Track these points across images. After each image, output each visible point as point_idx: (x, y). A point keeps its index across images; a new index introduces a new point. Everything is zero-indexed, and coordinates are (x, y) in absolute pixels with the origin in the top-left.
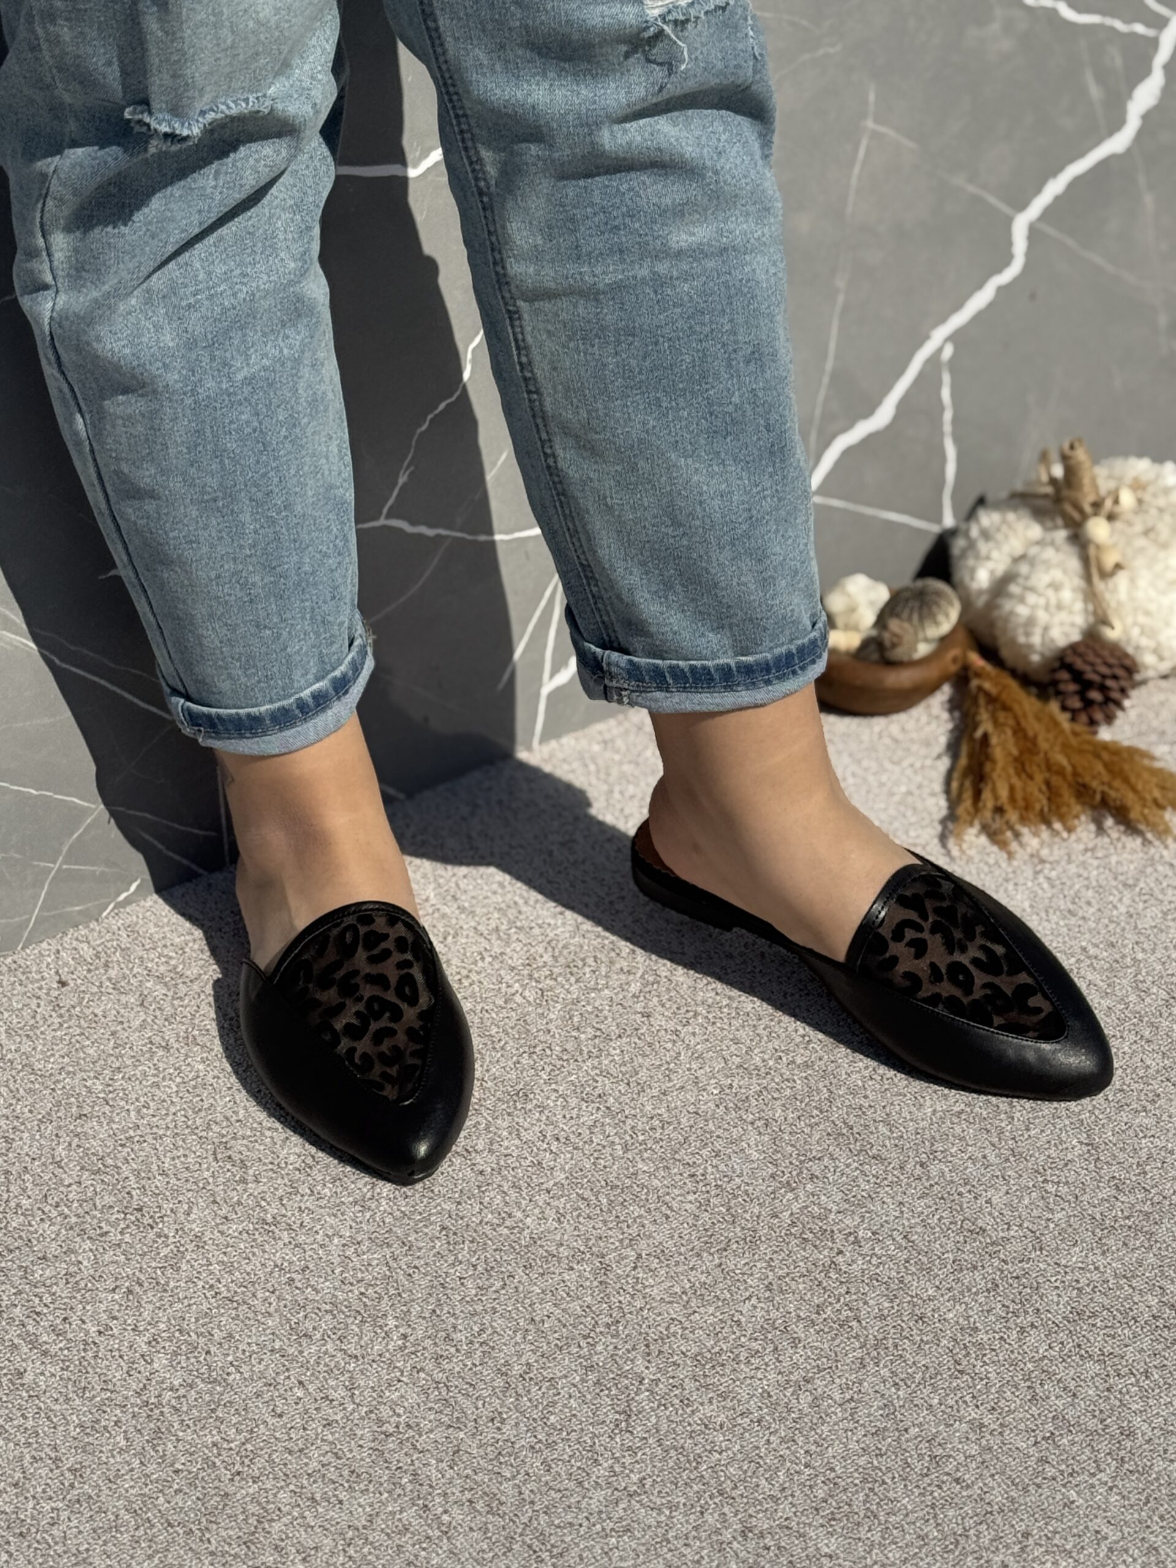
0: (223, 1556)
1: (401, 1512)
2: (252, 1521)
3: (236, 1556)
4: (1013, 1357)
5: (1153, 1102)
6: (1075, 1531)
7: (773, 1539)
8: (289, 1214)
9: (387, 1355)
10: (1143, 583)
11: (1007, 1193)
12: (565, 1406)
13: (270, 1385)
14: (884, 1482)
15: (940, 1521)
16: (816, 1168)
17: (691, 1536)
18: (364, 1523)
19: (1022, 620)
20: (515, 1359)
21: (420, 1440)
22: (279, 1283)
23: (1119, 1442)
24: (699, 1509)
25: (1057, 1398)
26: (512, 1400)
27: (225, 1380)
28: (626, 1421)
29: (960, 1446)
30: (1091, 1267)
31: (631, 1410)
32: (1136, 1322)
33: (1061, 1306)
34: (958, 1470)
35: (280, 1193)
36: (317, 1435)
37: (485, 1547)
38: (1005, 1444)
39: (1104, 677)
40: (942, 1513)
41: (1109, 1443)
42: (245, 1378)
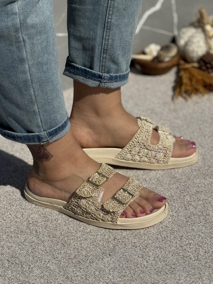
1: (32, 239)
6: (194, 235)
13: (3, 214)
15: (161, 235)
17: (101, 240)
18: (23, 241)
19: (191, 51)
21: (38, 224)
22: (7, 195)
30: (202, 183)
36: (13, 224)
37: (52, 244)
38: (178, 219)
40: (162, 233)
41: (203, 217)
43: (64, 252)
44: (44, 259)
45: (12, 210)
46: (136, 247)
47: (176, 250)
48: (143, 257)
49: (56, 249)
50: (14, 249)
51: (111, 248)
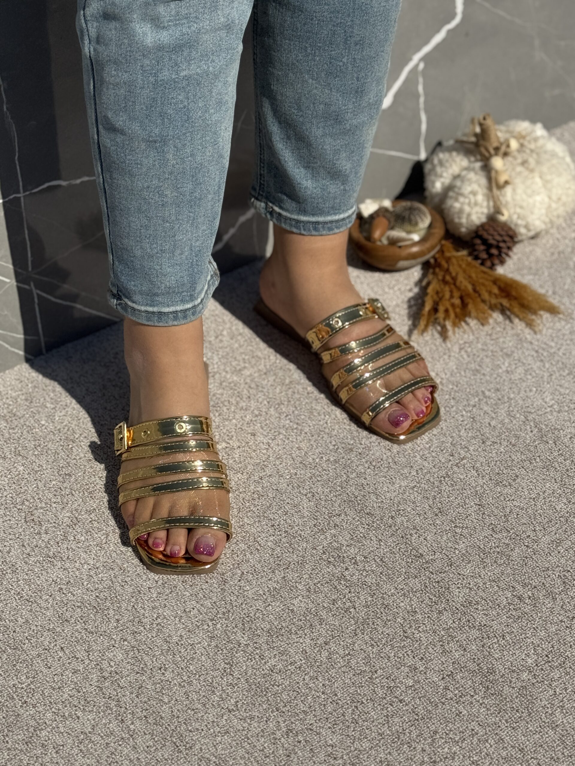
0: (15, 750)
1: (109, 723)
2: (31, 730)
3: (21, 750)
4: (434, 628)
5: (514, 480)
6: (461, 729)
7: (303, 736)
9: (108, 631)
10: (519, 191)
11: (436, 534)
12: (198, 660)
14: (363, 703)
15: (390, 725)
16: (337, 520)
17: (260, 735)
18: (90, 730)
19: (457, 210)
20: (174, 633)
21: (122, 681)
22: (54, 591)
23: (486, 677)
24: (265, 719)
25: (456, 651)
26: (171, 657)
27: (22, 647)
28: (230, 668)
29: (403, 681)
30: (477, 575)
31: (233, 662)
32: (499, 606)
33: (460, 598)
34: (401, 695)
35: (58, 539)
36: (69, 678)
37: (152, 744)
38: (427, 679)
39: (498, 242)
40: (392, 720)
41: (481, 677)
42: (33, 646)
45: (67, 636)
46: (335, 758)
49: (161, 757)
50: (68, 754)
51: (281, 761)
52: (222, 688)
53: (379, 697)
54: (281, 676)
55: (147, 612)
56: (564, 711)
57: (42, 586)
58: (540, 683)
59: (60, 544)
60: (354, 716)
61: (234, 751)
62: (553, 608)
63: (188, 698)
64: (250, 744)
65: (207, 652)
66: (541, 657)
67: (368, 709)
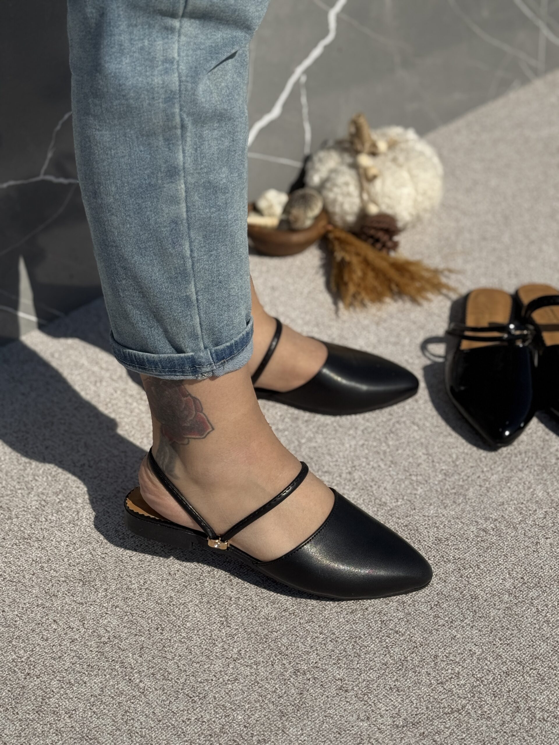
0: (26, 721)
1: (118, 684)
2: (39, 699)
3: (33, 720)
6: (459, 651)
7: (310, 674)
8: (36, 532)
9: (98, 600)
12: (193, 617)
13: (39, 624)
14: (360, 637)
15: (392, 655)
17: (269, 679)
18: (99, 692)
20: (164, 595)
21: (122, 644)
22: (36, 570)
23: (471, 603)
24: (270, 663)
26: (165, 617)
27: (14, 625)
28: (226, 621)
29: (395, 614)
30: (441, 515)
31: (228, 615)
34: (396, 627)
35: (30, 522)
36: (67, 647)
37: (165, 698)
38: (417, 611)
40: (392, 650)
41: (467, 604)
42: (25, 622)
43: (196, 717)
44: (155, 738)
45: (57, 609)
46: (346, 691)
47: (432, 694)
48: (368, 718)
49: (177, 709)
50: (82, 717)
51: (294, 699)
52: (222, 639)
53: (375, 631)
54: (277, 623)
55: (133, 579)
56: (551, 625)
57: (23, 566)
58: (522, 603)
59: (33, 526)
60: (355, 650)
61: (247, 696)
62: (517, 536)
63: (190, 652)
64: (261, 687)
65: (200, 609)
66: (517, 580)
67: (367, 642)
